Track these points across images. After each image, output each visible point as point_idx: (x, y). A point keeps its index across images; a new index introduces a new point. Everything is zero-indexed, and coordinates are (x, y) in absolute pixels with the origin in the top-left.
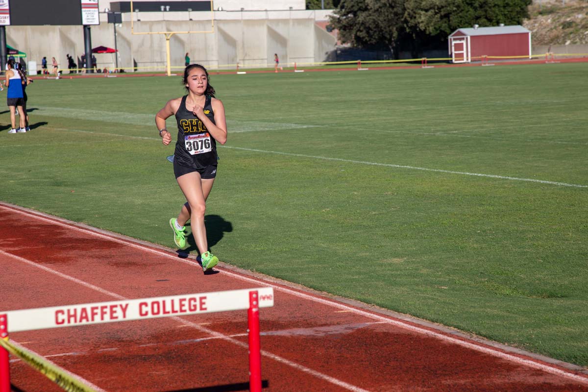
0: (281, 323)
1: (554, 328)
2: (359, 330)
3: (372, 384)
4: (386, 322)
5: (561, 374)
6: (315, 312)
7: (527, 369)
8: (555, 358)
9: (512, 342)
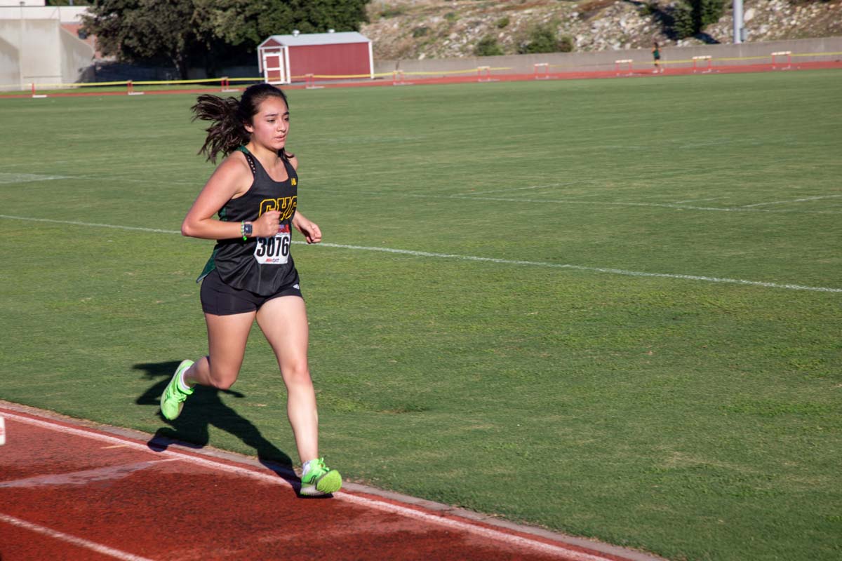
0: (19, 468)
1: (414, 455)
2: (137, 472)
3: (158, 550)
4: (177, 459)
5: (422, 517)
6: (72, 450)
7: (376, 514)
8: (414, 496)
9: (356, 478)
